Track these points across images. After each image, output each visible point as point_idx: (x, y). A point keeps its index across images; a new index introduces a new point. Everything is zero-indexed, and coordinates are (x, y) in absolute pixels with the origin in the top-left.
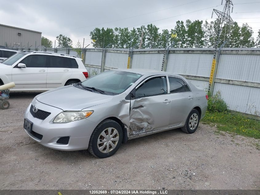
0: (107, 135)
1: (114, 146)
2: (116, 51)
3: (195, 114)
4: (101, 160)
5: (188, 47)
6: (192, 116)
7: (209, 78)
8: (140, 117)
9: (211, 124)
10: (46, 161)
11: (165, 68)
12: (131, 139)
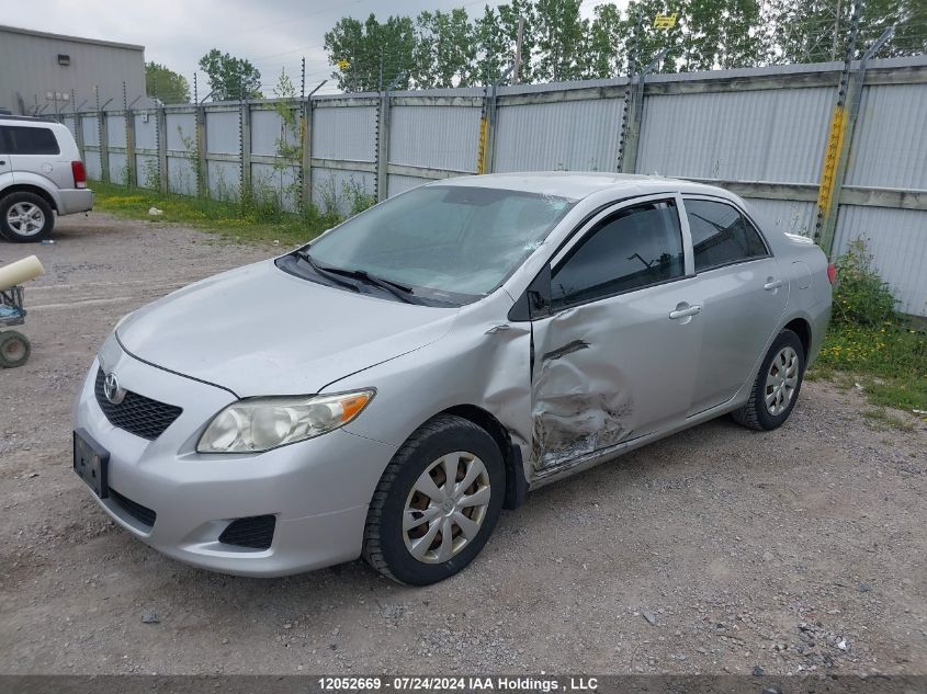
0: (439, 486)
1: (472, 527)
2: (430, 98)
3: (788, 351)
4: (421, 594)
5: (692, 67)
6: (777, 360)
7: (816, 189)
8: (574, 390)
9: (835, 379)
10: (180, 618)
11: (634, 155)
12: (540, 486)
